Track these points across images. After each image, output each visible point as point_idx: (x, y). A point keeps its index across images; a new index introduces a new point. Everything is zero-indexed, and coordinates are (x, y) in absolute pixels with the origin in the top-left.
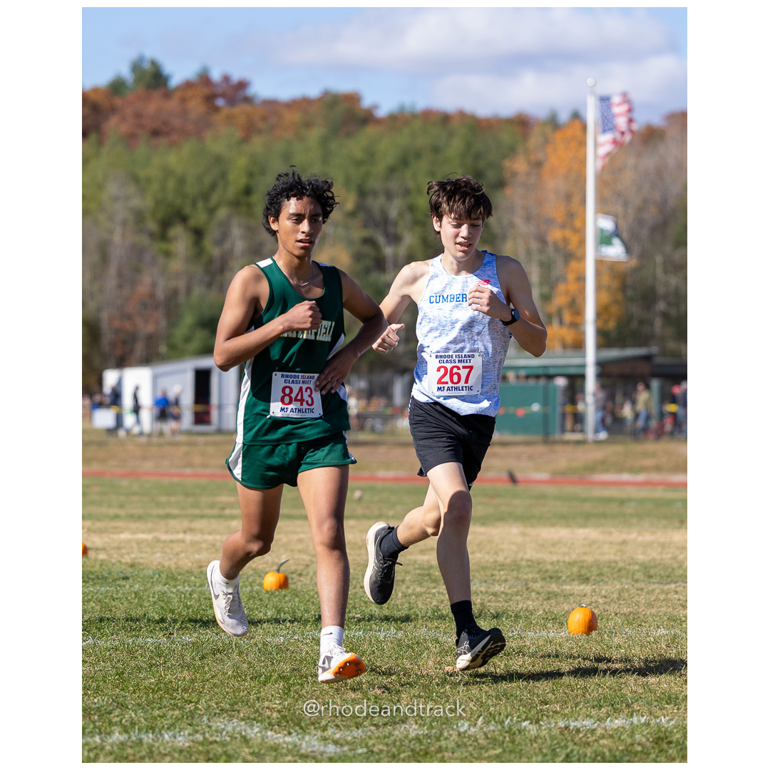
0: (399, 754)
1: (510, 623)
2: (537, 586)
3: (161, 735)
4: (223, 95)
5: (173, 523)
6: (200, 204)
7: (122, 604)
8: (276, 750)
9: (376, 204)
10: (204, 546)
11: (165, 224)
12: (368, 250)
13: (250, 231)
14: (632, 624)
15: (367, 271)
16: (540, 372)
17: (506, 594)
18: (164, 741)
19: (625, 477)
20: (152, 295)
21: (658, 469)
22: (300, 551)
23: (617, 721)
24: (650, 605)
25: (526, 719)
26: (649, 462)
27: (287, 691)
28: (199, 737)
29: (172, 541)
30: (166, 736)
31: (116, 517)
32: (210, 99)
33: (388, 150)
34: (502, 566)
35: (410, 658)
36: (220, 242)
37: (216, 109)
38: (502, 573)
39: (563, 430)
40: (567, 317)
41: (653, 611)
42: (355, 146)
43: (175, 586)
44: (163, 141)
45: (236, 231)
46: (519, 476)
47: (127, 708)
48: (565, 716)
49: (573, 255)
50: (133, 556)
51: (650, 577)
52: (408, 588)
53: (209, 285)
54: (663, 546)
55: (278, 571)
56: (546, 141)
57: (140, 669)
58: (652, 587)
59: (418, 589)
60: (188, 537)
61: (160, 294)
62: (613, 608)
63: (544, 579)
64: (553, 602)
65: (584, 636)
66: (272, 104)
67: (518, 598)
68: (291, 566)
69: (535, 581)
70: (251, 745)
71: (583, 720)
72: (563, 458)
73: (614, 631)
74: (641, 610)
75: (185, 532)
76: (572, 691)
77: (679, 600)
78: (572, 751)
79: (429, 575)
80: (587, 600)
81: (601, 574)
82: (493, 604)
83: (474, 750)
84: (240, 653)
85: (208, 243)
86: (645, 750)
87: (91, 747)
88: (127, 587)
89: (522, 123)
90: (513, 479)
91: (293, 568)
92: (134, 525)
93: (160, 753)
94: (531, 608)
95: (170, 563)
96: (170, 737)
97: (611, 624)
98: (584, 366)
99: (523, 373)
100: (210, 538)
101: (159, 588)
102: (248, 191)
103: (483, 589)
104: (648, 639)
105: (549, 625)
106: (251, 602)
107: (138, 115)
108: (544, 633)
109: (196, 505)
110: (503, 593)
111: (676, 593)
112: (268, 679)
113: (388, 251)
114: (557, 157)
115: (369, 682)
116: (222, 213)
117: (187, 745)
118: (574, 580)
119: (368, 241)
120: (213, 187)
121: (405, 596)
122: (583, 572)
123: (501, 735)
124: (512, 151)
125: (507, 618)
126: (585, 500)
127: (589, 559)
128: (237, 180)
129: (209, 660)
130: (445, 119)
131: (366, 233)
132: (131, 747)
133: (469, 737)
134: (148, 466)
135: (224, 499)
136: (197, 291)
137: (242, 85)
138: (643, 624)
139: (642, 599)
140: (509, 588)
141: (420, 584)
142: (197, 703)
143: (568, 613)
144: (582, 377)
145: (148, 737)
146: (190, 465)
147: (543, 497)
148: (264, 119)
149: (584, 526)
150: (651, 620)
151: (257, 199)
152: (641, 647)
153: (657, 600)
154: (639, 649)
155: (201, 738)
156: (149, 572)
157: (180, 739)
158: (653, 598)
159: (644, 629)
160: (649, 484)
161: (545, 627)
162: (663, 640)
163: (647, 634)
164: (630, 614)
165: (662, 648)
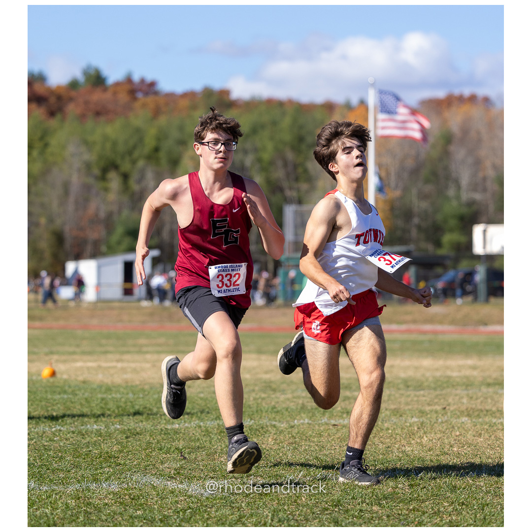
1: (321, 415)
3: (101, 484)
4: (141, 91)
5: (110, 356)
6: (127, 158)
10: (129, 370)
11: (105, 171)
13: (159, 175)
14: (396, 415)
20: (97, 215)
21: (414, 322)
24: (407, 404)
26: (408, 318)
29: (109, 368)
30: (104, 485)
31: (74, 353)
32: (132, 93)
33: (245, 124)
36: (139, 181)
37: (135, 99)
41: (410, 407)
43: (111, 394)
44: (102, 119)
45: (150, 175)
50: (84, 376)
51: (408, 387)
52: (256, 394)
53: (133, 209)
54: (417, 368)
58: (409, 393)
59: (263, 395)
60: (119, 365)
61: (102, 215)
64: (347, 402)
66: (171, 96)
73: (385, 419)
74: (402, 407)
75: (118, 361)
77: (426, 400)
79: (270, 387)
85: (132, 182)
89: (329, 107)
92: (85, 358)
95: (108, 381)
96: (107, 486)
100: (133, 365)
101: (99, 396)
102: (157, 150)
104: (406, 424)
105: (345, 416)
107: (87, 103)
108: (341, 421)
109: (124, 345)
111: (424, 396)
112: (168, 450)
116: (141, 163)
117: (117, 490)
120: (135, 147)
125: (318, 413)
128: (150, 142)
130: (280, 104)
134: (95, 322)
135: (142, 341)
136: (125, 212)
137: (153, 84)
138: (403, 415)
139: (403, 400)
141: (265, 393)
145: (93, 486)
148: (167, 105)
150: (408, 412)
151: (162, 155)
152: (402, 429)
153: (412, 401)
154: (400, 430)
155: (126, 486)
156: (95, 386)
157: (113, 486)
158: (409, 399)
159: (404, 418)
160: (409, 331)
161: (341, 417)
162: (415, 424)
163: (405, 421)
164: (395, 409)
165: (414, 429)
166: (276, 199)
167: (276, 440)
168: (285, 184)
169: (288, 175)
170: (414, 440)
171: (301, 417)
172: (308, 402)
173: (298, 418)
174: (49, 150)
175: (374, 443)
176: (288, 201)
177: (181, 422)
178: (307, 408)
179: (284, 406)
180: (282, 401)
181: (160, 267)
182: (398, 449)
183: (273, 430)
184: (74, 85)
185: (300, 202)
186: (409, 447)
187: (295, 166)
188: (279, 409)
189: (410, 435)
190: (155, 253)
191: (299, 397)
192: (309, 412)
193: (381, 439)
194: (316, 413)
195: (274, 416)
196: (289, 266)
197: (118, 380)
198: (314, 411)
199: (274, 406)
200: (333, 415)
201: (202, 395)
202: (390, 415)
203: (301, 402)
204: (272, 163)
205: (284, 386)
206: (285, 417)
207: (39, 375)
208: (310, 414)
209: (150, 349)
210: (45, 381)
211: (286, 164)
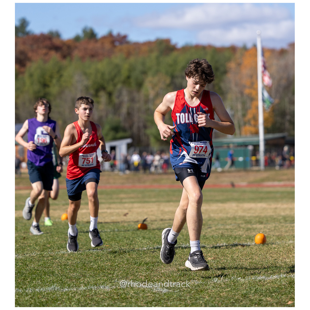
0: (191, 292)
1: (233, 240)
2: (243, 226)
3: (99, 287)
4: (118, 41)
6: (111, 83)
7: (84, 237)
8: (143, 291)
9: (178, 81)
10: (115, 214)
11: (97, 91)
13: (130, 93)
14: (279, 239)
16: (242, 144)
17: (231, 229)
18: (101, 289)
19: (276, 183)
21: (289, 180)
22: (152, 215)
23: (274, 277)
24: (286, 232)
25: (240, 277)
26: (285, 177)
27: (148, 269)
28: (114, 287)
30: (101, 287)
32: (113, 42)
33: (182, 59)
34: (229, 219)
36: (118, 97)
37: (115, 46)
38: (230, 221)
39: (252, 166)
40: (252, 122)
41: (288, 234)
42: (169, 59)
44: (95, 59)
45: (125, 92)
46: (236, 184)
47: (86, 277)
49: (253, 99)
51: (286, 221)
53: (115, 114)
56: (243, 55)
57: (91, 262)
58: (287, 225)
60: (109, 211)
61: (96, 118)
62: (272, 233)
63: (245, 223)
64: (249, 232)
65: (261, 245)
66: (137, 45)
67: (236, 230)
68: (148, 221)
69: (242, 224)
70: (134, 290)
71: (262, 277)
72: (252, 177)
73: (273, 242)
74: (283, 234)
75: (108, 208)
76: (257, 265)
78: (258, 288)
80: (262, 231)
81: (267, 221)
82: (226, 233)
83: (220, 289)
84: (129, 255)
85: (114, 97)
86: (286, 287)
87: (72, 292)
89: (233, 49)
90: (233, 185)
93: (99, 293)
94: (241, 234)
96: (103, 288)
97: (271, 239)
98: (259, 141)
99: (236, 145)
100: (117, 211)
102: (129, 77)
103: (222, 227)
104: (286, 245)
105: (248, 240)
106: (133, 235)
107: (85, 49)
109: (111, 198)
112: (140, 264)
114: (247, 61)
115: (179, 264)
116: (119, 86)
117: (109, 290)
118: (256, 223)
120: (115, 76)
122: (261, 220)
123: (230, 283)
124: (229, 60)
125: (231, 238)
126: (261, 192)
127: (263, 215)
128: (124, 73)
130: (204, 48)
132: (88, 292)
133: (218, 284)
135: (122, 196)
136: (110, 116)
137: (125, 37)
138: (284, 239)
139: (283, 230)
140: (233, 226)
142: (113, 274)
143: (255, 236)
144: (258, 146)
145: (95, 288)
147: (245, 192)
148: (134, 50)
149: (260, 202)
150: (287, 237)
151: (132, 80)
152: (283, 248)
153: (289, 230)
154: (282, 249)
155: (115, 287)
157: (107, 288)
158: (287, 229)
159: (284, 241)
160: (285, 186)
161: (246, 241)
162: (291, 245)
163: (285, 243)
164: (279, 235)
165: (291, 248)
170: (291, 254)
171: (222, 242)
172: (225, 232)
173: (219, 242)
174: (63, 79)
175: (267, 257)
177: (148, 246)
178: (225, 236)
179: (210, 235)
180: (209, 232)
181: (132, 149)
182: (281, 261)
183: (204, 250)
184: (77, 39)
186: (288, 259)
187: (214, 86)
188: (208, 237)
189: (289, 252)
190: (129, 141)
191: (219, 229)
192: (226, 239)
193: (271, 255)
194: (230, 239)
195: (204, 241)
198: (228, 237)
199: (205, 235)
200: (241, 240)
202: (276, 239)
203: (221, 232)
205: (210, 222)
206: (211, 242)
207: (60, 218)
208: (227, 240)
209: (127, 200)
210: (63, 222)
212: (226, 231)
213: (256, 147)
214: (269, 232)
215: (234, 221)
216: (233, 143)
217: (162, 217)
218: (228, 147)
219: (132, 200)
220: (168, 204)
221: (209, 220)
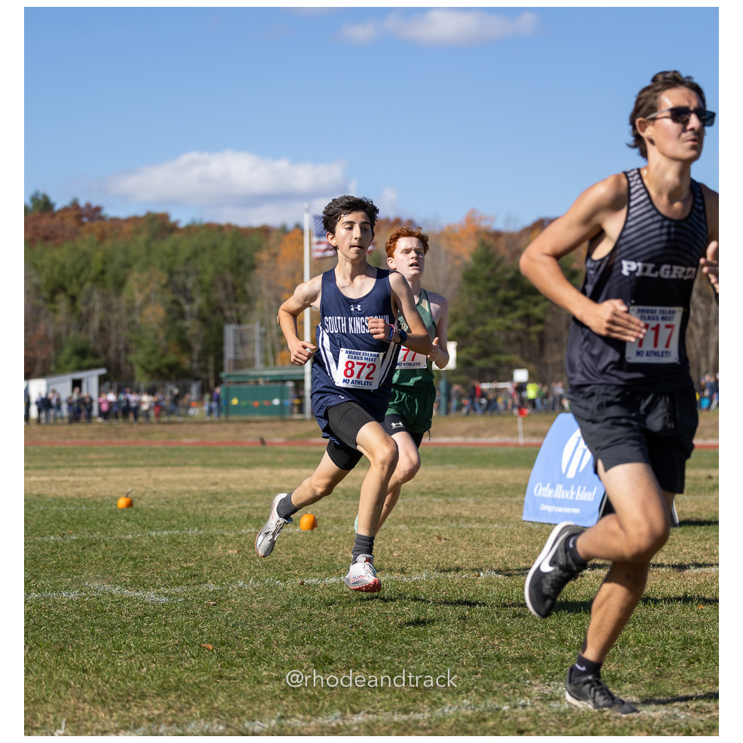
3: (61, 593)
4: (87, 216)
5: (62, 470)
6: (74, 280)
8: (130, 600)
9: (179, 279)
10: (81, 483)
11: (53, 293)
12: (175, 307)
13: (105, 296)
14: (338, 524)
15: (175, 320)
16: (278, 378)
18: (63, 597)
20: (46, 336)
22: (140, 485)
23: (331, 579)
24: (347, 512)
25: (278, 580)
27: (135, 566)
28: (83, 594)
29: (62, 481)
30: (64, 594)
32: (79, 217)
33: (186, 247)
34: (259, 492)
35: (207, 546)
36: (86, 303)
37: (82, 224)
39: (292, 413)
42: (166, 245)
43: (65, 507)
44: (51, 243)
45: (96, 296)
46: (267, 440)
48: (301, 577)
50: (39, 490)
51: (348, 497)
53: (80, 330)
54: (354, 479)
55: (127, 497)
56: (280, 241)
57: (46, 556)
58: (348, 502)
59: (211, 506)
60: (71, 479)
61: (51, 335)
62: (325, 514)
65: (310, 531)
66: (115, 220)
68: (134, 494)
71: (312, 579)
72: (293, 429)
73: (327, 528)
74: (343, 516)
75: (70, 475)
79: (217, 498)
84: (106, 545)
85: (79, 304)
88: (36, 508)
89: (265, 231)
90: (263, 442)
91: (135, 495)
92: (38, 472)
93: (61, 604)
95: (61, 494)
96: (66, 595)
97: (325, 524)
98: (303, 375)
99: (268, 379)
100: (85, 479)
101: (55, 508)
102: (103, 272)
103: (249, 505)
104: (347, 533)
107: (35, 228)
109: (74, 460)
110: (261, 507)
113: (187, 307)
114: (286, 251)
116: (88, 285)
117: (77, 599)
119: (175, 302)
120: (82, 270)
121: (203, 510)
123: (264, 589)
124: (259, 248)
126: (306, 453)
128: (96, 266)
129: (88, 550)
130: (220, 228)
131: (174, 297)
132: (43, 601)
133: (245, 590)
134: (45, 438)
135: (92, 456)
136: (73, 333)
137: (98, 209)
140: (265, 504)
141: (212, 503)
142: (81, 574)
144: (302, 381)
145: (53, 595)
146: (70, 437)
147: (281, 452)
148: (112, 230)
150: (349, 521)
151: (108, 277)
152: (344, 536)
153: (352, 509)
156: (49, 499)
158: (349, 508)
159: (344, 527)
163: (347, 529)
164: (336, 517)
166: (216, 319)
167: (225, 548)
168: (225, 305)
169: (227, 296)
171: (248, 527)
172: (253, 512)
173: (244, 527)
175: (319, 550)
176: (227, 320)
178: (253, 518)
179: (231, 516)
180: (229, 512)
181: (106, 385)
182: (341, 556)
185: (239, 322)
187: (234, 288)
188: (226, 519)
190: (102, 371)
191: (244, 507)
193: (325, 547)
195: (222, 525)
196: (229, 383)
197: (71, 493)
199: (222, 516)
201: (152, 507)
202: (332, 524)
203: (246, 512)
204: (212, 285)
206: (232, 526)
208: (256, 524)
209: (99, 463)
211: (225, 287)
212: (254, 510)
213: (299, 383)
214: (321, 512)
215: (267, 496)
216: (264, 377)
217: (155, 489)
218: (257, 383)
219: (108, 463)
220: (163, 469)
221: (228, 494)
